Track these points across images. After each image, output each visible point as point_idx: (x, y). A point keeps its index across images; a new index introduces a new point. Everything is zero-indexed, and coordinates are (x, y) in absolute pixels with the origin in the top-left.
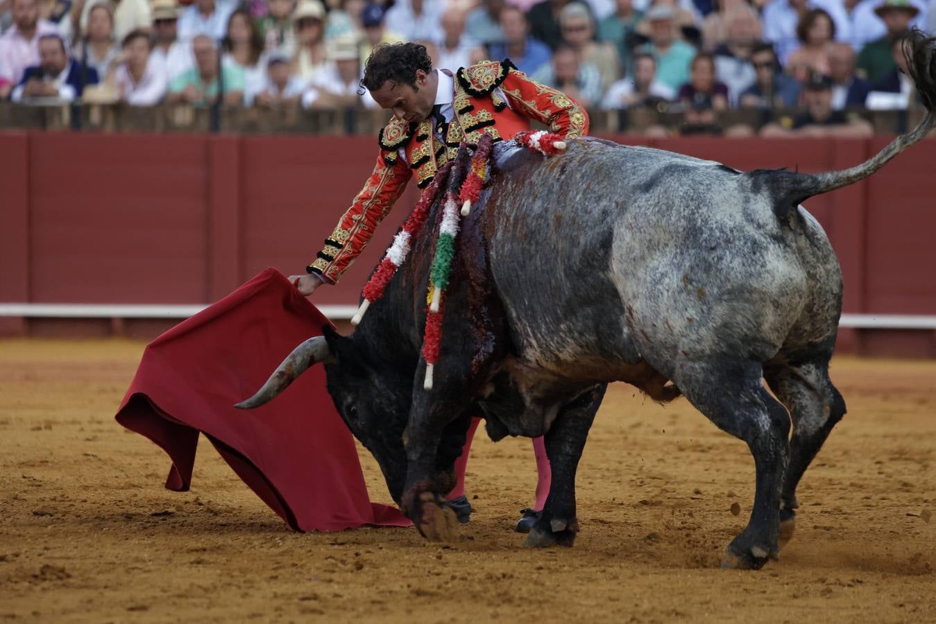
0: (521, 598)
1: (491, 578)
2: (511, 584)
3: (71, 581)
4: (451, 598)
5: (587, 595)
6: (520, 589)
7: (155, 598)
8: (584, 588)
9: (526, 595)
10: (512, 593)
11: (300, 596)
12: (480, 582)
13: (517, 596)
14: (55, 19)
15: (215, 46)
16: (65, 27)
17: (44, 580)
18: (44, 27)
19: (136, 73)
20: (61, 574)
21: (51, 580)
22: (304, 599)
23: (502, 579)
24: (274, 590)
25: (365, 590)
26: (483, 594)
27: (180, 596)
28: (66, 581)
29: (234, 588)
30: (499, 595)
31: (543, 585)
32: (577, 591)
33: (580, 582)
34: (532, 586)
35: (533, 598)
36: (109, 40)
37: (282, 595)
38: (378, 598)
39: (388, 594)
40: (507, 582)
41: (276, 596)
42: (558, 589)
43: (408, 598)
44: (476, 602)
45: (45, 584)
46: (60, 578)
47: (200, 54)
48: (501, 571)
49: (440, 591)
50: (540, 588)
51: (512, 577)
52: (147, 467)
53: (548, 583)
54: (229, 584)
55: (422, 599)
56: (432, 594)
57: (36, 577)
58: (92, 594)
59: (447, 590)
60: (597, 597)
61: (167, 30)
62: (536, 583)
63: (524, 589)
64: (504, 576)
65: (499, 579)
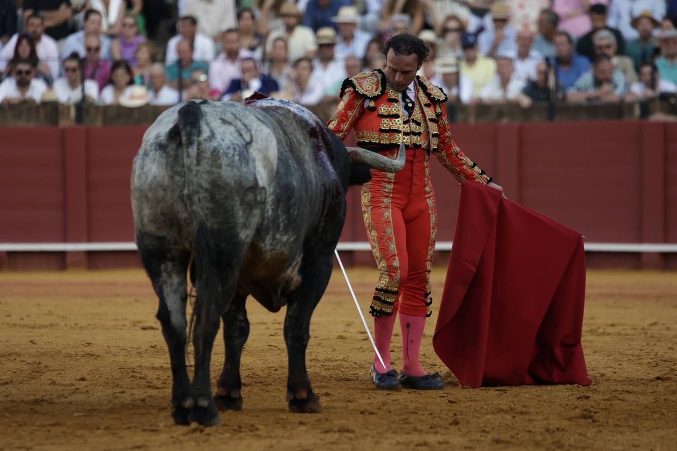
0: (570, 445)
1: (549, 431)
2: (562, 435)
3: (259, 433)
4: (520, 445)
5: (616, 443)
6: (569, 439)
7: (315, 444)
8: (615, 438)
9: (573, 443)
10: (563, 441)
11: (415, 443)
12: (541, 434)
13: (567, 444)
14: (252, 49)
15: (358, 63)
16: (258, 54)
17: (240, 432)
18: (244, 53)
19: (302, 86)
20: (252, 428)
21: (245, 432)
22: (418, 445)
23: (556, 432)
24: (397, 439)
25: (461, 440)
26: (543, 442)
27: (332, 443)
28: (256, 432)
29: (369, 438)
30: (554, 443)
31: (585, 436)
32: (609, 440)
33: (612, 434)
34: (577, 436)
35: (578, 445)
37: (403, 443)
38: (469, 445)
39: (476, 442)
40: (560, 434)
41: (398, 443)
42: (596, 439)
43: (490, 445)
44: (538, 448)
45: (242, 434)
46: (251, 431)
47: (349, 68)
48: (556, 426)
49: (514, 440)
50: (582, 438)
51: (563, 430)
52: (311, 354)
53: (589, 435)
54: (366, 435)
55: (499, 446)
56: (507, 442)
57: (235, 430)
58: (274, 442)
59: (517, 439)
60: (623, 445)
61: (327, 52)
62: (580, 434)
63: (572, 439)
64: (558, 429)
65: (554, 432)
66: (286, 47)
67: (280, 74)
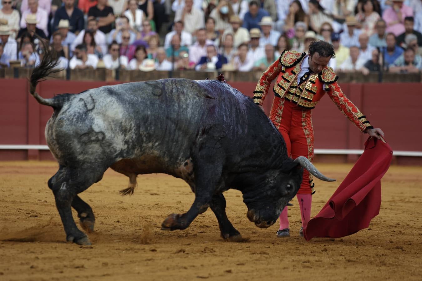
0: (390, 264)
1: (378, 256)
2: (385, 258)
3: (215, 253)
4: (362, 263)
5: (416, 263)
6: (389, 260)
7: (247, 260)
8: (415, 260)
9: (391, 262)
10: (386, 262)
11: (303, 261)
12: (373, 257)
13: (388, 263)
14: (213, 40)
15: (272, 48)
16: (217, 43)
17: (205, 253)
18: (209, 42)
19: (243, 59)
20: (212, 251)
21: (208, 253)
22: (304, 262)
23: (382, 256)
24: (293, 258)
25: (328, 259)
26: (374, 262)
27: (256, 260)
28: (214, 253)
29: (277, 257)
30: (381, 262)
31: (398, 259)
32: (412, 261)
33: (413, 258)
34: (394, 259)
35: (394, 264)
36: (232, 46)
37: (296, 261)
38: (333, 262)
39: (337, 261)
40: (384, 257)
41: (293, 261)
42: (404, 260)
43: (345, 263)
44: (372, 265)
45: (206, 254)
46: (211, 252)
47: (267, 51)
48: (382, 253)
49: (358, 260)
50: (397, 260)
51: (386, 255)
52: (244, 210)
53: (400, 258)
54: (276, 256)
55: (350, 263)
56: (354, 262)
57: (202, 252)
58: (224, 258)
59: (360, 260)
60: (419, 264)
61: (255, 41)
62: (395, 258)
63: (391, 260)
64: (383, 255)
65: (381, 256)
66: (233, 39)
67: (228, 54)
